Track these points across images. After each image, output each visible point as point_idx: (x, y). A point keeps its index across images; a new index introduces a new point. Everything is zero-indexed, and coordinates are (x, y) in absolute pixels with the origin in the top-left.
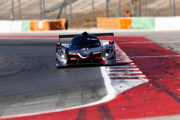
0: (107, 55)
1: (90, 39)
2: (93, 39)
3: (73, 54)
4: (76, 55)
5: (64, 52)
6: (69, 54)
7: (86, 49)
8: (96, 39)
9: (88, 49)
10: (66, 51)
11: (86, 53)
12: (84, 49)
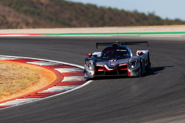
0: (133, 67)
1: (119, 50)
2: (122, 50)
3: (100, 66)
4: (103, 66)
5: (92, 63)
6: (97, 65)
7: (113, 61)
8: (126, 50)
9: (115, 60)
10: (93, 63)
11: (113, 64)
12: (112, 61)
